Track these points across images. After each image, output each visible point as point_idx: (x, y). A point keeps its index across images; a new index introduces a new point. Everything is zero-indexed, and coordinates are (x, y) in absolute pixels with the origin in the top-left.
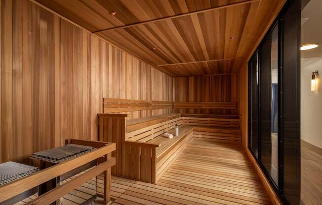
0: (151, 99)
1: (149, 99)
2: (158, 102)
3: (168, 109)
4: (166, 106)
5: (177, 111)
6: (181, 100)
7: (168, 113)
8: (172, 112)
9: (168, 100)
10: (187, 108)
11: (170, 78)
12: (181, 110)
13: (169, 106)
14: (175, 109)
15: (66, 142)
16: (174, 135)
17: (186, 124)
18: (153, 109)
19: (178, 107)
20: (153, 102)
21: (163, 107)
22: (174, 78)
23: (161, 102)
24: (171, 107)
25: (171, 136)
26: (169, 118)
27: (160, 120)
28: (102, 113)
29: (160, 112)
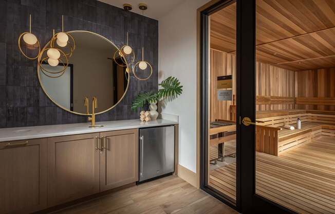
0: (270, 95)
1: (268, 94)
2: (277, 97)
3: (289, 105)
4: (286, 101)
5: (302, 107)
6: (307, 95)
7: (289, 108)
8: (294, 108)
9: (289, 95)
10: (315, 104)
11: (291, 73)
12: (307, 106)
13: (290, 101)
14: (299, 104)
15: (216, 120)
16: (296, 128)
17: (313, 121)
18: (271, 104)
19: (302, 103)
20: (272, 97)
21: (283, 102)
22: (296, 73)
23: (280, 98)
24: (293, 103)
25: (292, 128)
26: (290, 113)
27: (280, 113)
28: (232, 104)
29: (280, 107)
